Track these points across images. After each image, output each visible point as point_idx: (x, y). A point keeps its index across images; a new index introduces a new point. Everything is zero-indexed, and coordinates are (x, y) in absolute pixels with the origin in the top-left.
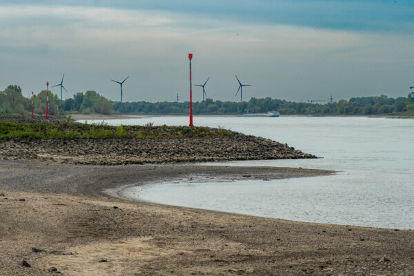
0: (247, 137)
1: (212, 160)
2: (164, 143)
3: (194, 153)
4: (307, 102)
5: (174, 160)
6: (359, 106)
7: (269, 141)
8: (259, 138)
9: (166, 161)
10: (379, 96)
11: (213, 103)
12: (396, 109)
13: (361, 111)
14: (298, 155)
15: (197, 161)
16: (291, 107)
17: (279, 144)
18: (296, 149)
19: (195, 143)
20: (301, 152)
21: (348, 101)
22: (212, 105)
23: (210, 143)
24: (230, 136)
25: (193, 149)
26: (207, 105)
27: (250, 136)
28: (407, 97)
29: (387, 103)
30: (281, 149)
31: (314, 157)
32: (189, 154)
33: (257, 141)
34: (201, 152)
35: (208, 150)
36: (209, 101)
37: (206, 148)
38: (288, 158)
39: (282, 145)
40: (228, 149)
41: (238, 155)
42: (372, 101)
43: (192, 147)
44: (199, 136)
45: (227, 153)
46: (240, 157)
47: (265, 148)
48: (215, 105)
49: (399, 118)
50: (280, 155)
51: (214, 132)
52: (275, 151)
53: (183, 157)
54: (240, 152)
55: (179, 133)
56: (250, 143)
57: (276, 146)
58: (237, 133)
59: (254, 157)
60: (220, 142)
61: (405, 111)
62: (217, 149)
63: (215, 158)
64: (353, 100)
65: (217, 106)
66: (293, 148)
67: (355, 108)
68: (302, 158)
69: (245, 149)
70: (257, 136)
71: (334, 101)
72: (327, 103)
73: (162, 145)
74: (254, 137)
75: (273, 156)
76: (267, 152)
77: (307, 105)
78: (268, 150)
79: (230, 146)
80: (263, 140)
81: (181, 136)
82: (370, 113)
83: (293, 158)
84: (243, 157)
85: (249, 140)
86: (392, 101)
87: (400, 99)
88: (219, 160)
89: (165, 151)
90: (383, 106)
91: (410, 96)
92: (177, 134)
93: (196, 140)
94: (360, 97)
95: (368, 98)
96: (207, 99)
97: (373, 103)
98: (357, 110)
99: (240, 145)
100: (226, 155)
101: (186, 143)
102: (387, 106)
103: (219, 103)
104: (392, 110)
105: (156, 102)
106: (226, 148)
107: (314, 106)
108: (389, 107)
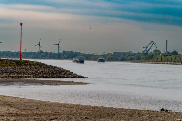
0: (49, 66)
1: (30, 77)
2: (6, 68)
3: (21, 73)
4: (92, 54)
5: (10, 76)
6: (118, 56)
7: (60, 68)
8: (55, 67)
9: (6, 77)
10: (128, 52)
11: (44, 53)
12: (136, 58)
13: (119, 59)
14: (75, 76)
15: (22, 77)
16: (83, 56)
17: (65, 70)
18: (74, 73)
19: (22, 68)
20: (76, 75)
21: (112, 54)
22: (43, 54)
23: (30, 68)
24: (40, 65)
25: (21, 71)
26: (40, 54)
27: (51, 66)
28: (142, 52)
29: (132, 55)
30: (66, 73)
31: (83, 77)
32: (18, 74)
33: (54, 68)
34: (25, 73)
35: (28, 72)
36: (41, 52)
37: (27, 71)
38: (69, 77)
39: (67, 71)
40: (38, 72)
41: (44, 75)
42: (124, 54)
43: (20, 70)
44: (24, 65)
45: (38, 74)
46: (44, 76)
47: (58, 72)
48: (44, 54)
49: (137, 63)
50: (65, 76)
51: (32, 63)
52: (63, 74)
53: (15, 75)
54: (45, 73)
55: (14, 63)
56: (50, 69)
57: (64, 71)
58: (44, 64)
59: (52, 76)
60: (34, 68)
61: (140, 59)
62: (33, 72)
63: (31, 76)
64: (115, 53)
65: (45, 55)
66: (72, 73)
67: (116, 57)
68: (76, 77)
69: (47, 72)
70: (54, 66)
71: (105, 53)
72: (101, 54)
73: (5, 69)
74: (52, 66)
75: (62, 76)
76: (58, 74)
77: (91, 55)
78: (59, 73)
79: (40, 70)
80: (57, 68)
81: (15, 64)
82: (123, 60)
83: (72, 77)
84: (46, 76)
85: (50, 68)
86: (135, 54)
87: (138, 53)
88: (33, 77)
89: (6, 72)
90: (129, 57)
91: (143, 52)
92: (13, 64)
93: (22, 67)
94: (118, 52)
95: (123, 53)
96: (40, 51)
97: (125, 55)
98: (116, 58)
99: (45, 70)
100: (37, 75)
101: (17, 68)
102: (132, 56)
103: (46, 53)
104: (134, 59)
105: (14, 52)
106: (38, 71)
107: (95, 56)
108: (133, 57)
